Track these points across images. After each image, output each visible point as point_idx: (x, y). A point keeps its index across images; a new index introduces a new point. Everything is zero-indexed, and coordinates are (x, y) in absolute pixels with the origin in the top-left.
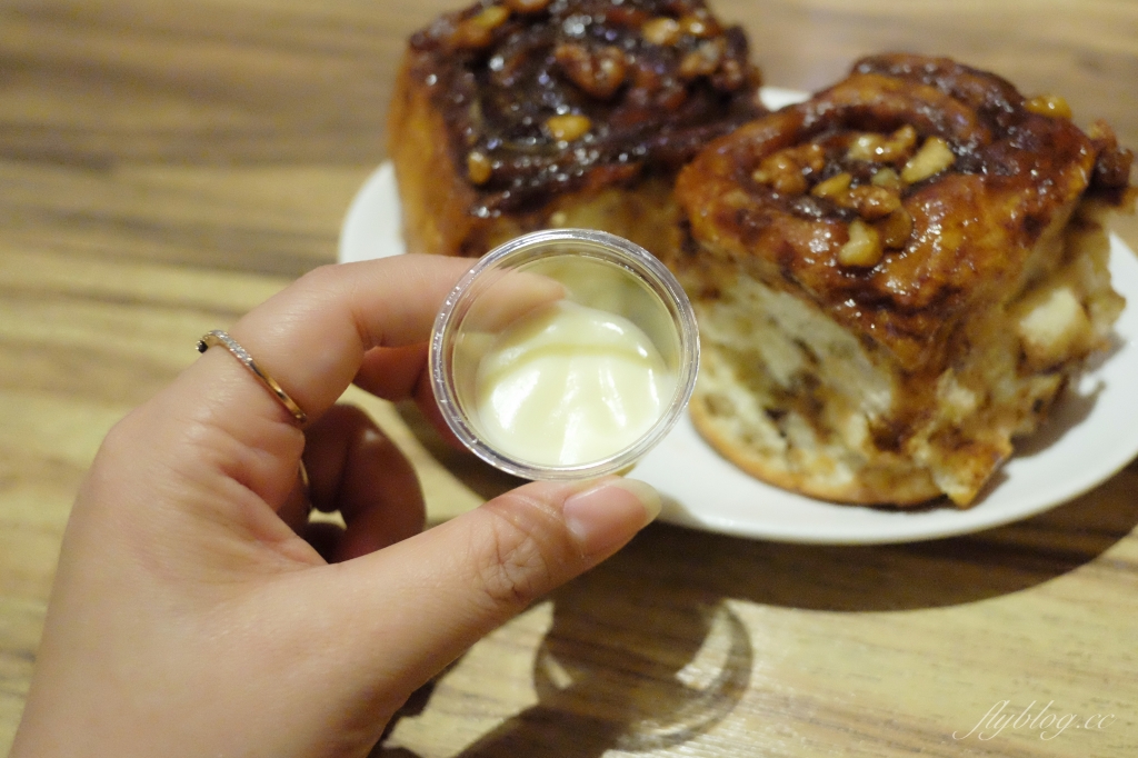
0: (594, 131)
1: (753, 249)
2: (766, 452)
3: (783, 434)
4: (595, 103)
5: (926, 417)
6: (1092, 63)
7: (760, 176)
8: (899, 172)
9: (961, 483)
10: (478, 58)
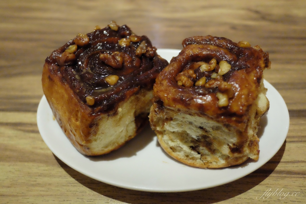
0: (121, 79)
1: (189, 107)
2: (193, 158)
3: (199, 153)
4: (117, 70)
5: (246, 141)
6: (234, 27)
7: (180, 83)
8: (217, 73)
9: (255, 155)
10: (73, 63)
